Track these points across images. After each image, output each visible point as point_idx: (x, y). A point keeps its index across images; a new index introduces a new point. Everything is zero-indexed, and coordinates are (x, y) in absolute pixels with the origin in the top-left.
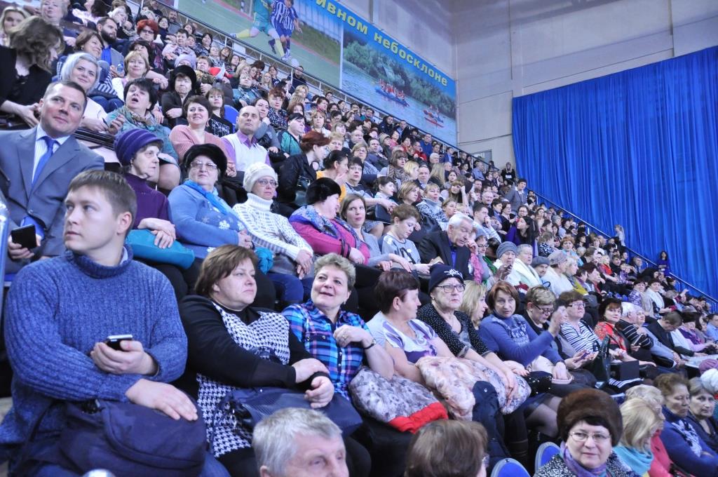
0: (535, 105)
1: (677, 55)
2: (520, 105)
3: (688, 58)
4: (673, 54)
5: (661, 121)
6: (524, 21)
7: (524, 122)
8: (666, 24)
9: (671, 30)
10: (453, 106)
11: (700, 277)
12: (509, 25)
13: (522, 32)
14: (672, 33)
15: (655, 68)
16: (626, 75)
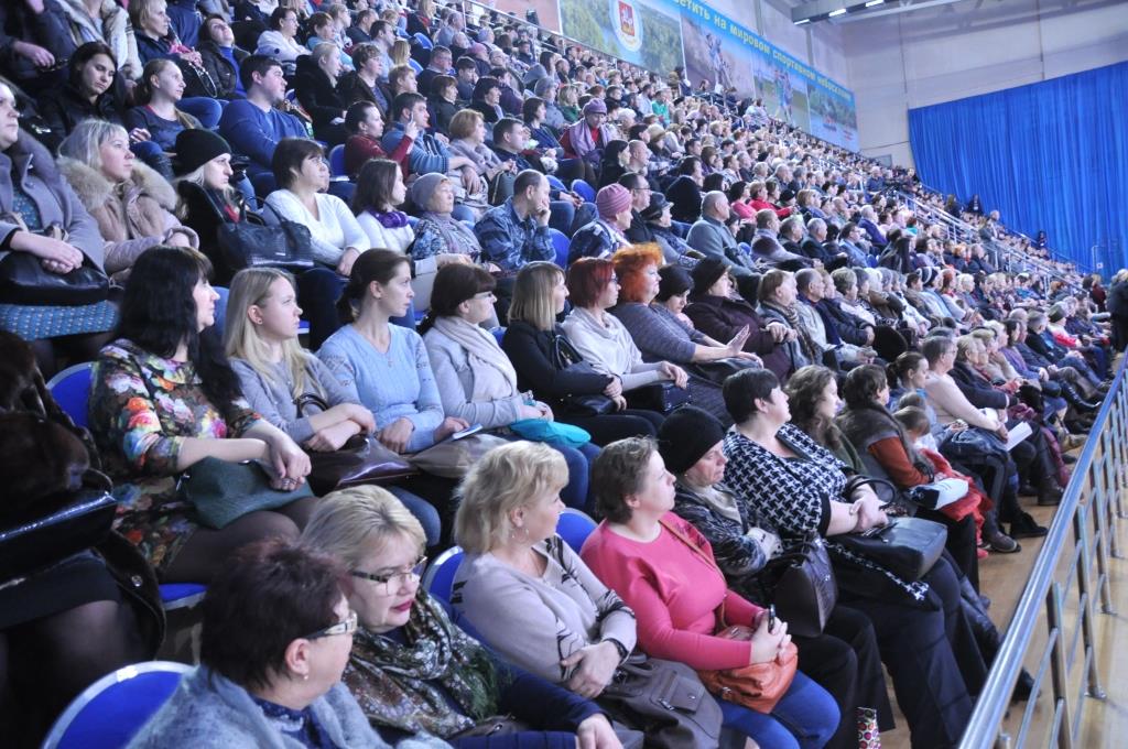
0: (930, 116)
1: (1047, 78)
2: (915, 116)
3: (1055, 81)
4: (1043, 76)
5: (1035, 131)
6: (915, 39)
7: (921, 132)
8: (1038, 52)
9: (1042, 57)
10: (853, 116)
11: (1066, 248)
12: (901, 42)
13: (913, 50)
14: (1042, 60)
15: (1029, 88)
16: (1007, 94)
